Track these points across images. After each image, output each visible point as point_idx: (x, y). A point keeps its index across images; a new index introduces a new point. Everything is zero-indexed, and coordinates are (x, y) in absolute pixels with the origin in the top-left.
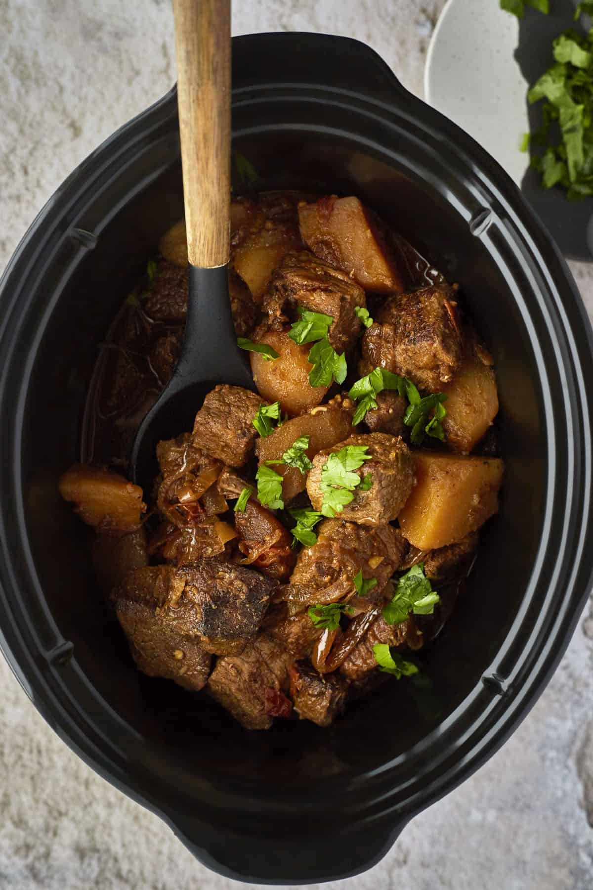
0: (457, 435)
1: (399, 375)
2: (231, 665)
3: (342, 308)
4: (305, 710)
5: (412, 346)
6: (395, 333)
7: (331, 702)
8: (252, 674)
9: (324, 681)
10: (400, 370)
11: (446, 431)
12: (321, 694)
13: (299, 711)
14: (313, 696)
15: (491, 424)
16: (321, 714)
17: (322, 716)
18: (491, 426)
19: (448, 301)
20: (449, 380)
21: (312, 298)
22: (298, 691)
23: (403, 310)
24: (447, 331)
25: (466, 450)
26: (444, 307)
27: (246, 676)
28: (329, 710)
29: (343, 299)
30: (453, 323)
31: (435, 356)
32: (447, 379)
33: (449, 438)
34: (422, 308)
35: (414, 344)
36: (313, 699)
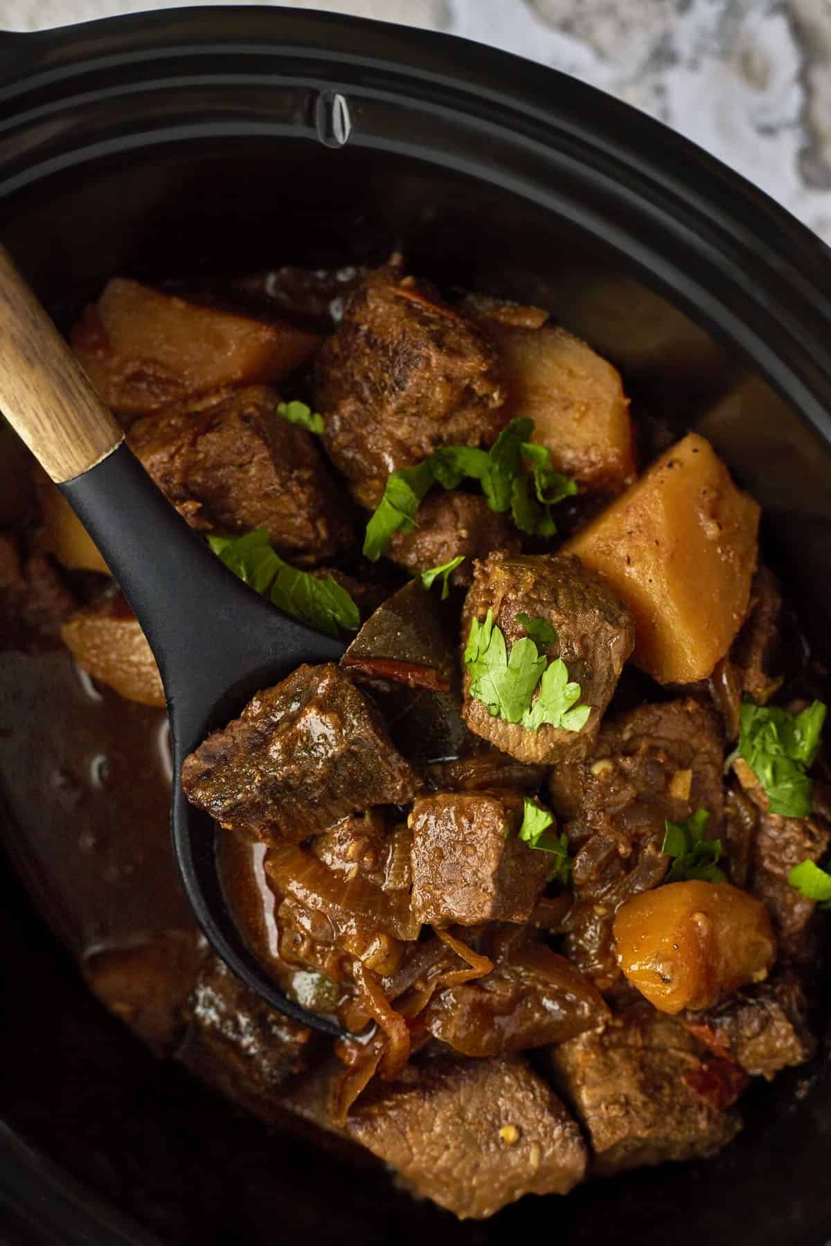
0: (592, 464)
1: (425, 457)
2: (603, 1107)
3: (257, 431)
4: (766, 1061)
5: (403, 393)
6: (363, 401)
7: (790, 1018)
8: (643, 1087)
9: (752, 1001)
10: (419, 446)
11: (570, 473)
12: (766, 1022)
13: (758, 1071)
14: (756, 1035)
15: (627, 402)
16: (792, 1048)
17: (799, 1050)
18: (631, 407)
19: (397, 285)
20: (505, 396)
21: (201, 456)
22: (727, 1050)
23: (346, 359)
24: (433, 327)
25: (627, 475)
26: (398, 299)
27: (638, 1098)
28: (797, 1032)
29: (245, 419)
30: (431, 311)
31: (448, 378)
32: (500, 397)
33: (586, 479)
34: (370, 331)
35: (403, 389)
36: (762, 1039)
